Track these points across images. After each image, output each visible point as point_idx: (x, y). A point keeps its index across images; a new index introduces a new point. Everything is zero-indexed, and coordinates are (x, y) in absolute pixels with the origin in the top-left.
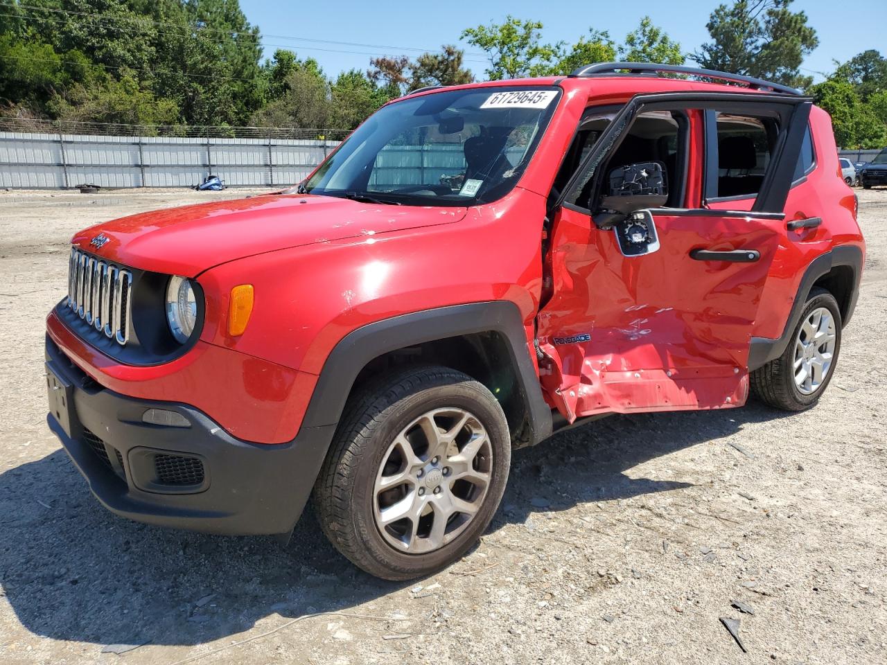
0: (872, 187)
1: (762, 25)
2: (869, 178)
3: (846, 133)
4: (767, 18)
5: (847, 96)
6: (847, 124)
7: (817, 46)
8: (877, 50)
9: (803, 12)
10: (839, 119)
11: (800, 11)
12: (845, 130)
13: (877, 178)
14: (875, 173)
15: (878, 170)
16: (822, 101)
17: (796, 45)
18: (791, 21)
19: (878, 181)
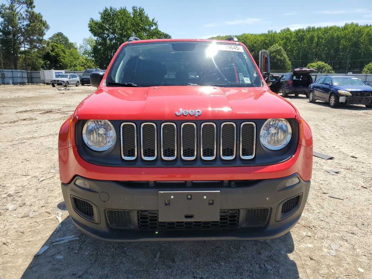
0: (85, 85)
1: (24, 15)
2: (83, 82)
3: (66, 64)
4: (26, 13)
5: (63, 50)
6: (66, 61)
7: (49, 28)
8: (62, 32)
9: (40, 13)
10: (63, 59)
11: (39, 13)
12: (66, 63)
13: (86, 81)
14: (85, 80)
15: (86, 78)
16: (54, 51)
17: (41, 27)
18: (37, 16)
19: (87, 82)
